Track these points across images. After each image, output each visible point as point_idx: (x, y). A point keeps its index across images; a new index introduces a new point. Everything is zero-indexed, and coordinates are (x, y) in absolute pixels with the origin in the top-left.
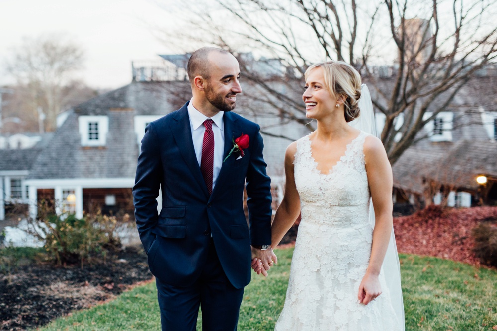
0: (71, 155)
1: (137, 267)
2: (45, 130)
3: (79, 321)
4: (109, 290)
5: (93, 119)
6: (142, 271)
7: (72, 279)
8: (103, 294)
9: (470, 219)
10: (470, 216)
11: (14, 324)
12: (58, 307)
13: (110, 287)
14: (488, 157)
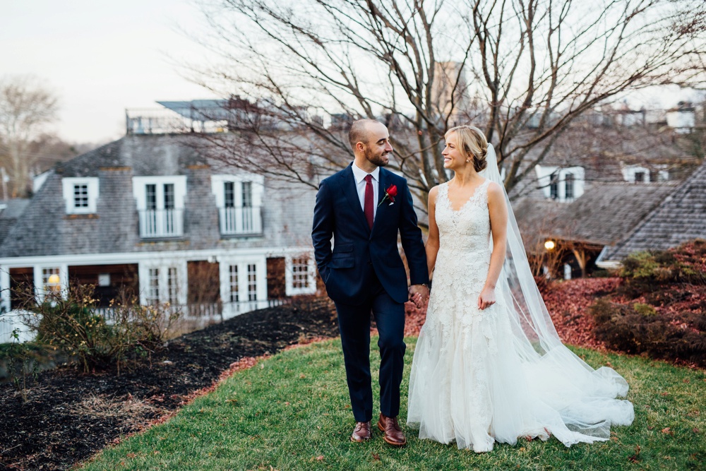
0: (53, 226)
1: (187, 370)
2: (10, 196)
3: (135, 451)
4: (160, 403)
5: (80, 181)
6: (196, 374)
7: (108, 391)
8: (153, 409)
9: (578, 293)
10: (578, 290)
11: (43, 460)
12: (97, 431)
13: (160, 399)
14: (555, 219)
